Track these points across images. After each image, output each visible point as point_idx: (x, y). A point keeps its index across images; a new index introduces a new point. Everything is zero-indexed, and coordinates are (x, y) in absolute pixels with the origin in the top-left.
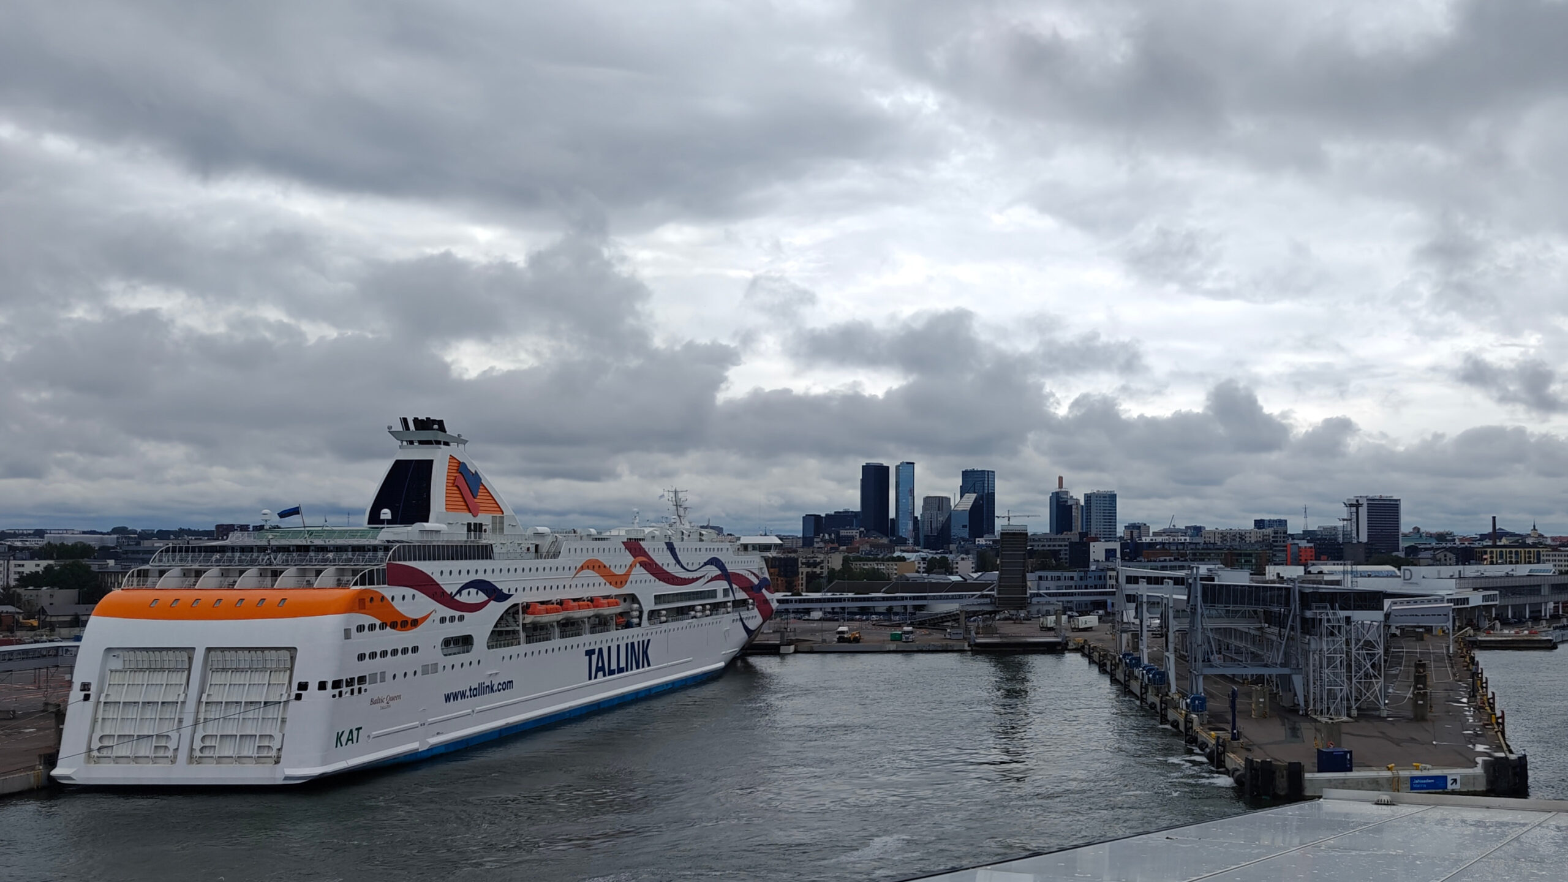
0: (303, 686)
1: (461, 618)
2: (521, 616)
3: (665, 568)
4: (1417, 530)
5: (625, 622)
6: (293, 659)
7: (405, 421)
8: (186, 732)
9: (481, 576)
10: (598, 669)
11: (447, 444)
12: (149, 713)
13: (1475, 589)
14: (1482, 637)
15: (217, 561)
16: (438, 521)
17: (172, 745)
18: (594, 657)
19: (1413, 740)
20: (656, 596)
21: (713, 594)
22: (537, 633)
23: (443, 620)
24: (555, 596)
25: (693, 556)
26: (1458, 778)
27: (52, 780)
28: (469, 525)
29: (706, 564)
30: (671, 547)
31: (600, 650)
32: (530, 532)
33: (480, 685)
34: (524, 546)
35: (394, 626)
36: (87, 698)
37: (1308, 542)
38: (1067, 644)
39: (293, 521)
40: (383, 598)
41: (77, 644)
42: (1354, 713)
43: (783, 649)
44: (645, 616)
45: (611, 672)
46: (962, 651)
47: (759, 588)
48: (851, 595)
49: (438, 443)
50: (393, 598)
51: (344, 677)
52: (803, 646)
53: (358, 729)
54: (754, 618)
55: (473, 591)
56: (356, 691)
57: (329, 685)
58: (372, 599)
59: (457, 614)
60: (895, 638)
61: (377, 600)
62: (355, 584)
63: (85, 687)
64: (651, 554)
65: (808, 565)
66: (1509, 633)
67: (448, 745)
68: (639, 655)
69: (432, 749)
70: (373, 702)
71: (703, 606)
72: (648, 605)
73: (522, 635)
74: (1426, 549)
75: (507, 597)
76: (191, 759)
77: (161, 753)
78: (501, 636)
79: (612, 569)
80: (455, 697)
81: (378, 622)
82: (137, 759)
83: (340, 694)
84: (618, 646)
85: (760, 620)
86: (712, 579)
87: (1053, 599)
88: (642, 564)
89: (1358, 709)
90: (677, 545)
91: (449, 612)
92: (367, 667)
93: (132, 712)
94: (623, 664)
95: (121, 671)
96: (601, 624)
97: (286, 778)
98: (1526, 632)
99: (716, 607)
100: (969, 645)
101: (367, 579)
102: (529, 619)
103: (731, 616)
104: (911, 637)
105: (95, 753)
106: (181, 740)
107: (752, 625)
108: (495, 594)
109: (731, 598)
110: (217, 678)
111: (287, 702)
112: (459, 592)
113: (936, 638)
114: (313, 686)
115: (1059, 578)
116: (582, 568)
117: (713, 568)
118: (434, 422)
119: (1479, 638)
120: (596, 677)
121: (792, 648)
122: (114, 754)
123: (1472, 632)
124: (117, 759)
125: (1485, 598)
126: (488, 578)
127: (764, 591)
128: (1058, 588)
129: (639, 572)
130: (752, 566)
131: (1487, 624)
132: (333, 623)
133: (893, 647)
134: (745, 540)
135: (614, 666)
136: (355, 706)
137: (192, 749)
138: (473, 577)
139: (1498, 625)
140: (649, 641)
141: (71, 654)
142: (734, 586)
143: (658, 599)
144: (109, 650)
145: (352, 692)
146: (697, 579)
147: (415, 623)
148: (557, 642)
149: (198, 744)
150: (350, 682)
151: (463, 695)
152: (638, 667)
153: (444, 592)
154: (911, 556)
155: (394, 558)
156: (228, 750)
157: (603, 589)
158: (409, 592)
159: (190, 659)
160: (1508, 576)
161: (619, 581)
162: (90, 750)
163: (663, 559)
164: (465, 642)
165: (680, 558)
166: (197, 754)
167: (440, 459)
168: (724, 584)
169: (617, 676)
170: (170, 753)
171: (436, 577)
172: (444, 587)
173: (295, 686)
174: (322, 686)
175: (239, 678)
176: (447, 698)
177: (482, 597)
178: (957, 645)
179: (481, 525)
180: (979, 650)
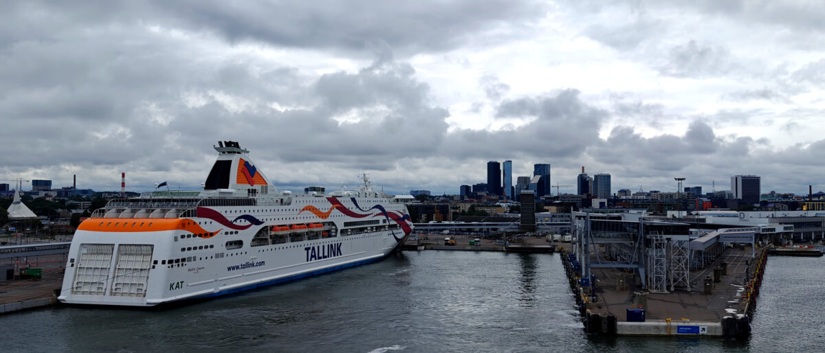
0: (156, 262)
1: (236, 233)
2: (269, 232)
3: (350, 209)
4: (773, 193)
5: (328, 234)
6: (152, 250)
7: (220, 143)
8: (110, 281)
9: (247, 213)
10: (312, 257)
11: (239, 153)
12: (97, 273)
13: (780, 224)
14: (779, 249)
15: (132, 205)
16: (232, 188)
17: (104, 287)
18: (310, 251)
19: (696, 305)
20: (345, 223)
21: (378, 221)
22: (278, 239)
23: (227, 233)
24: (288, 222)
25: (365, 204)
26: (706, 328)
27: (59, 300)
28: (249, 190)
29: (373, 208)
30: (353, 200)
31: (313, 248)
32: (281, 193)
33: (247, 263)
34: (275, 200)
35: (200, 235)
36: (72, 265)
37: (708, 199)
38: (554, 249)
39: (163, 189)
40: (195, 223)
41: (69, 243)
42: (672, 289)
43: (419, 248)
44: (339, 232)
45: (320, 258)
46: (502, 251)
47: (403, 219)
48: (463, 223)
49: (234, 152)
50: (200, 223)
51: (174, 258)
52: (428, 247)
53: (182, 282)
54: (401, 234)
55: (243, 220)
56: (180, 265)
57: (167, 262)
58: (189, 224)
59: (234, 230)
60: (471, 244)
61: (191, 224)
62: (181, 216)
63: (72, 260)
64: (342, 203)
65: (454, 208)
66: (797, 247)
67: (230, 290)
68: (336, 250)
69: (221, 292)
70: (189, 270)
71: (372, 228)
72: (340, 226)
73: (270, 240)
74: (772, 202)
75: (262, 223)
76: (112, 294)
77: (100, 291)
78: (259, 240)
79: (321, 210)
80: (233, 268)
81: (192, 234)
82: (91, 293)
83: (172, 266)
84: (324, 246)
85: (403, 234)
86: (377, 215)
87: (550, 227)
88: (337, 208)
89: (675, 286)
90: (357, 199)
91: (230, 230)
92: (186, 254)
93: (90, 272)
94: (326, 254)
95: (86, 254)
96: (315, 236)
97: (148, 303)
98: (806, 247)
99: (379, 228)
100: (506, 248)
101: (187, 214)
102: (273, 233)
103: (388, 232)
104: (479, 243)
105: (75, 290)
106: (108, 285)
107: (399, 236)
108: (255, 221)
109: (387, 223)
110: (123, 258)
111: (149, 269)
112: (236, 220)
113: (493, 244)
114: (160, 262)
115: (562, 216)
116: (303, 210)
117: (378, 210)
118: (233, 143)
119: (777, 250)
120: (311, 260)
121: (423, 247)
122: (82, 291)
123: (773, 246)
124: (83, 293)
125: (785, 228)
126: (252, 214)
127: (406, 220)
128: (561, 221)
129: (336, 212)
130: (400, 209)
131: (786, 242)
132: (169, 234)
133: (469, 248)
134: (397, 197)
135: (321, 255)
136: (180, 273)
137: (112, 290)
138: (243, 214)
139: (791, 243)
140: (341, 244)
141: (67, 247)
142: (389, 218)
143: (346, 224)
144: (82, 244)
145: (178, 265)
146: (368, 215)
147: (212, 234)
148: (289, 244)
149: (114, 287)
150: (177, 261)
151: (238, 268)
152: (334, 256)
153: (227, 220)
154: (504, 205)
155: (200, 204)
156: (126, 290)
157: (314, 219)
158: (208, 220)
159: (113, 249)
160: (802, 217)
161: (325, 216)
162: (73, 288)
163: (349, 205)
164: (239, 243)
165: (359, 205)
166: (114, 291)
167: (235, 160)
168: (384, 217)
169: (322, 260)
170: (103, 291)
171: (223, 214)
172: (228, 218)
173: (153, 262)
174: (164, 262)
175: (131, 258)
176: (229, 269)
177: (248, 223)
178: (500, 248)
179: (255, 190)
180: (509, 251)
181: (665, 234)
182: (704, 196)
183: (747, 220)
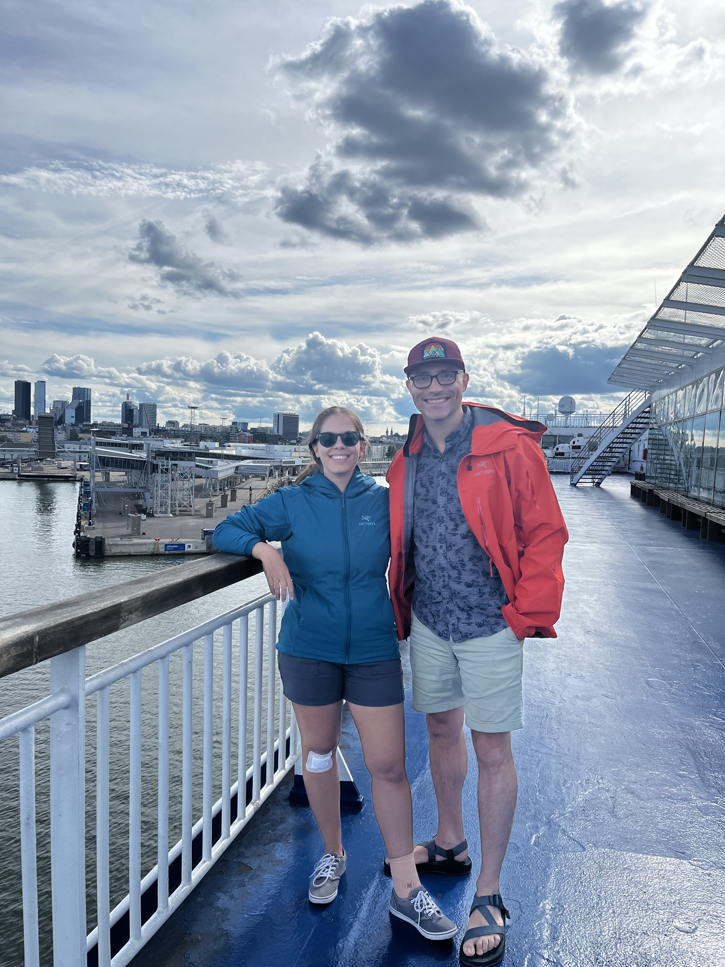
13: (300, 457)
26: (191, 545)
37: (251, 433)
42: (177, 513)
100: (19, 476)
181: (172, 459)
182: (249, 431)
183: (272, 453)
